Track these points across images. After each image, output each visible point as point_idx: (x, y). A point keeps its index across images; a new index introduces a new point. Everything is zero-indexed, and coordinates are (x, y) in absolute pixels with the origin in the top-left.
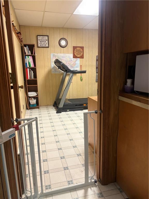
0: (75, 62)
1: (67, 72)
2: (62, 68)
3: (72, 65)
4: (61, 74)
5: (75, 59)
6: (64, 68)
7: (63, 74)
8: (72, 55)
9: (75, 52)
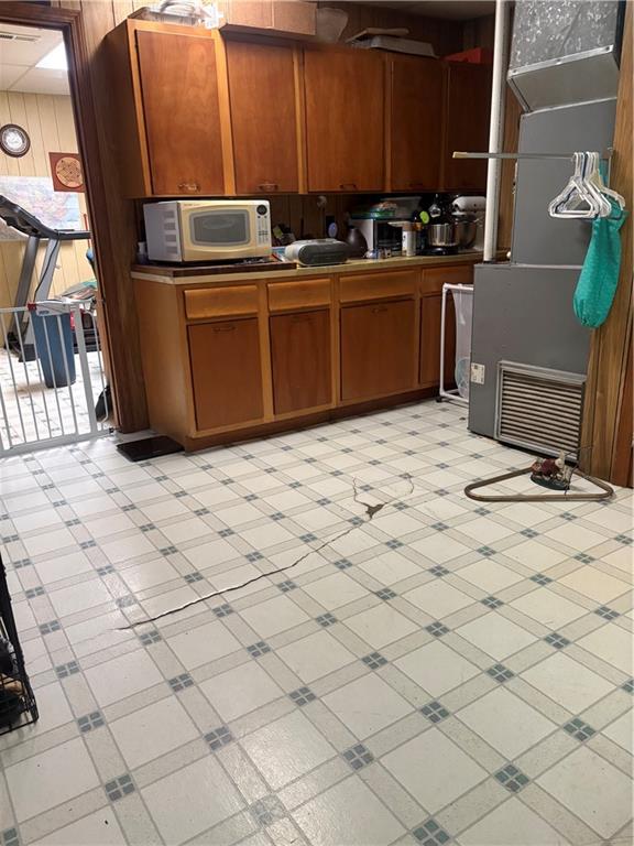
0: (63, 204)
1: (40, 237)
2: (19, 224)
3: (55, 213)
4: (21, 243)
5: (62, 193)
6: (28, 224)
7: (26, 242)
8: (49, 183)
9: (57, 170)
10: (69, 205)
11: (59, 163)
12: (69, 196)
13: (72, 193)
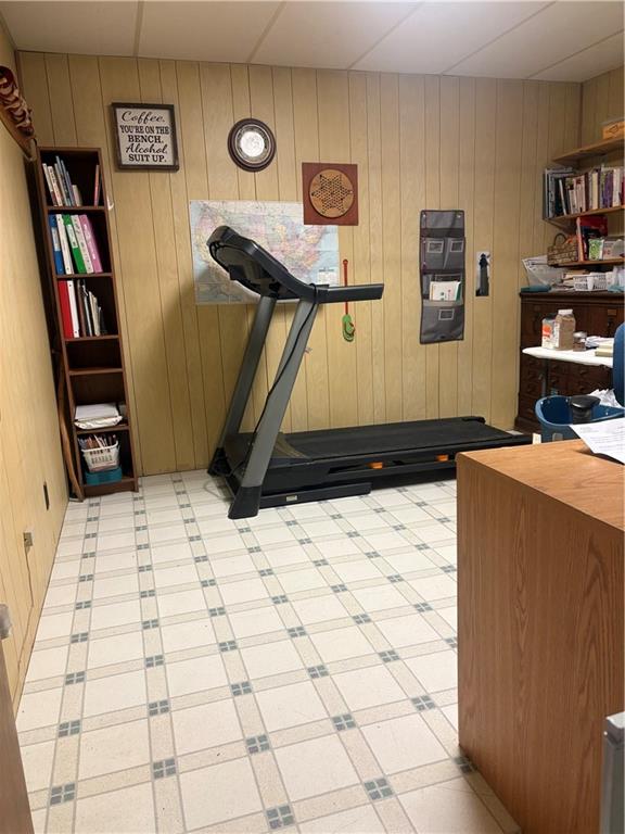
0: (315, 245)
1: (276, 296)
2: (250, 277)
3: (302, 258)
4: (247, 307)
5: (316, 227)
9: (312, 189)
10: (324, 246)
11: (316, 180)
12: (325, 232)
13: (329, 227)
